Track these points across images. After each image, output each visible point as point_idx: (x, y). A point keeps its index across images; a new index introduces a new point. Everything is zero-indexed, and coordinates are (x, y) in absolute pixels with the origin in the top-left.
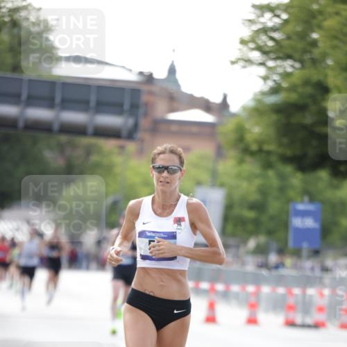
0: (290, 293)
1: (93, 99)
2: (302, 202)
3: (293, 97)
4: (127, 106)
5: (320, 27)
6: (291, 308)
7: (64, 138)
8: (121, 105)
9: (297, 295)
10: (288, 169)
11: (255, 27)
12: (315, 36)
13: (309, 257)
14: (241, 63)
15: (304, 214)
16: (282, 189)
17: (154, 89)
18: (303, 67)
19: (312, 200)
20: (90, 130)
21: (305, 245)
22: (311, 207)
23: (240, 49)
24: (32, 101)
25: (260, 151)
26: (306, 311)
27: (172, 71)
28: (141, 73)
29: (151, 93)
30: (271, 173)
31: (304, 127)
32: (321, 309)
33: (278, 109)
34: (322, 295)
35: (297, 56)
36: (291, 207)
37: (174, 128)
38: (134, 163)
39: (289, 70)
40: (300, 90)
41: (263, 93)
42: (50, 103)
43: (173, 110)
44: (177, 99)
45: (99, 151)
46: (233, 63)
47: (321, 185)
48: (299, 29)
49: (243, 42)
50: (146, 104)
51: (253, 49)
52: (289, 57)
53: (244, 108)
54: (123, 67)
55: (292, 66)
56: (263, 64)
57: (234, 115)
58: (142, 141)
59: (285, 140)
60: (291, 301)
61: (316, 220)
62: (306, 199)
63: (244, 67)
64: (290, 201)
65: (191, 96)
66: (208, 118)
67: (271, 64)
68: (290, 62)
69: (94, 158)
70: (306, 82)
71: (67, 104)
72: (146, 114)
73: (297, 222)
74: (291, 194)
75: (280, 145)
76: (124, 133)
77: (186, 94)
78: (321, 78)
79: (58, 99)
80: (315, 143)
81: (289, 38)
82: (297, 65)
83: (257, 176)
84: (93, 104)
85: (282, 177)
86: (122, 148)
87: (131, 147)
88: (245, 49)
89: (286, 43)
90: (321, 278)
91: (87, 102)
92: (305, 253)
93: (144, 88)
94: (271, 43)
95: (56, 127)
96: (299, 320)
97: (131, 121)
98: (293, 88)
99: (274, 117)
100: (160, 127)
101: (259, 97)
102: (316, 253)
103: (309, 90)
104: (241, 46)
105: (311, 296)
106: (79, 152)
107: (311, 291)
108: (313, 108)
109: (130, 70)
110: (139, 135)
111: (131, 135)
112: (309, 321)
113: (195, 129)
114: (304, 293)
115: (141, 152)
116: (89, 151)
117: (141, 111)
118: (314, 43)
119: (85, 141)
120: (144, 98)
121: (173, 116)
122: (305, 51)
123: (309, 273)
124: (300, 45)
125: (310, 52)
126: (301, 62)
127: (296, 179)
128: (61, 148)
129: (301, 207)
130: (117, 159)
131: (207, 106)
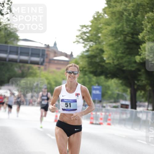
0: (92, 114)
1: (30, 52)
2: (96, 86)
3: (93, 53)
4: (41, 55)
5: (101, 32)
6: (92, 118)
7: (21, 64)
8: (39, 54)
9: (94, 114)
10: (91, 75)
11: (81, 32)
12: (100, 35)
13: (98, 103)
14: (77, 43)
15: (96, 89)
16: (90, 82)
17: (50, 49)
18: (96, 44)
19: (99, 85)
20: (29, 62)
21: (96, 99)
22: (98, 87)
23: (76, 39)
24: (11, 52)
25: (83, 70)
26: (97, 119)
27: (55, 44)
28: (45, 45)
29: (48, 51)
30: (86, 77)
31: (96, 63)
32: (101, 119)
33: (88, 57)
34: (102, 115)
35: (94, 41)
36: (92, 87)
37: (56, 62)
38: (43, 72)
39: (91, 45)
40: (95, 51)
41: (84, 52)
42: (17, 53)
43: (55, 56)
44: (56, 53)
45: (32, 68)
46: (74, 42)
47: (102, 81)
48: (95, 33)
49: (77, 36)
50: (47, 54)
51: (80, 39)
52: (91, 41)
53: (78, 56)
54: (40, 43)
55: (92, 44)
56: (83, 43)
57: (74, 58)
58: (46, 66)
59: (91, 67)
60: (92, 116)
61: (100, 91)
62: (97, 85)
63: (78, 44)
64: (92, 85)
65: (61, 52)
66: (67, 59)
67: (86, 43)
68: (92, 43)
69: (30, 71)
70: (97, 49)
71: (22, 54)
72: (47, 57)
73: (94, 92)
74: (93, 83)
75: (89, 68)
76: (40, 63)
77: (59, 51)
78: (102, 48)
79: (19, 52)
80: (100, 67)
81: (91, 35)
82: (94, 44)
83: (82, 78)
84: (30, 54)
85: (90, 78)
86: (39, 68)
87: (42, 67)
88: (78, 38)
89: (90, 37)
90: (102, 109)
91: (28, 53)
92: (96, 101)
93: (46, 49)
94: (86, 37)
95: (18, 61)
96: (94, 122)
97: (42, 60)
98: (93, 51)
99: (87, 59)
100: (51, 61)
101: (82, 53)
102: (100, 101)
103: (98, 51)
104: (76, 38)
105: (98, 115)
106: (26, 69)
107: (98, 113)
108: (99, 57)
109: (42, 44)
110: (45, 64)
111: (42, 64)
112: (98, 122)
113: (62, 62)
114: (96, 114)
115: (45, 69)
116: (29, 68)
117: (45, 56)
118: (99, 37)
119: (28, 65)
120: (46, 52)
121: (55, 58)
122: (96, 40)
123: (98, 108)
124: (95, 38)
125: (98, 40)
126: (96, 43)
127: (94, 79)
128: (20, 67)
129: (95, 87)
130: (38, 71)
131: (66, 55)
